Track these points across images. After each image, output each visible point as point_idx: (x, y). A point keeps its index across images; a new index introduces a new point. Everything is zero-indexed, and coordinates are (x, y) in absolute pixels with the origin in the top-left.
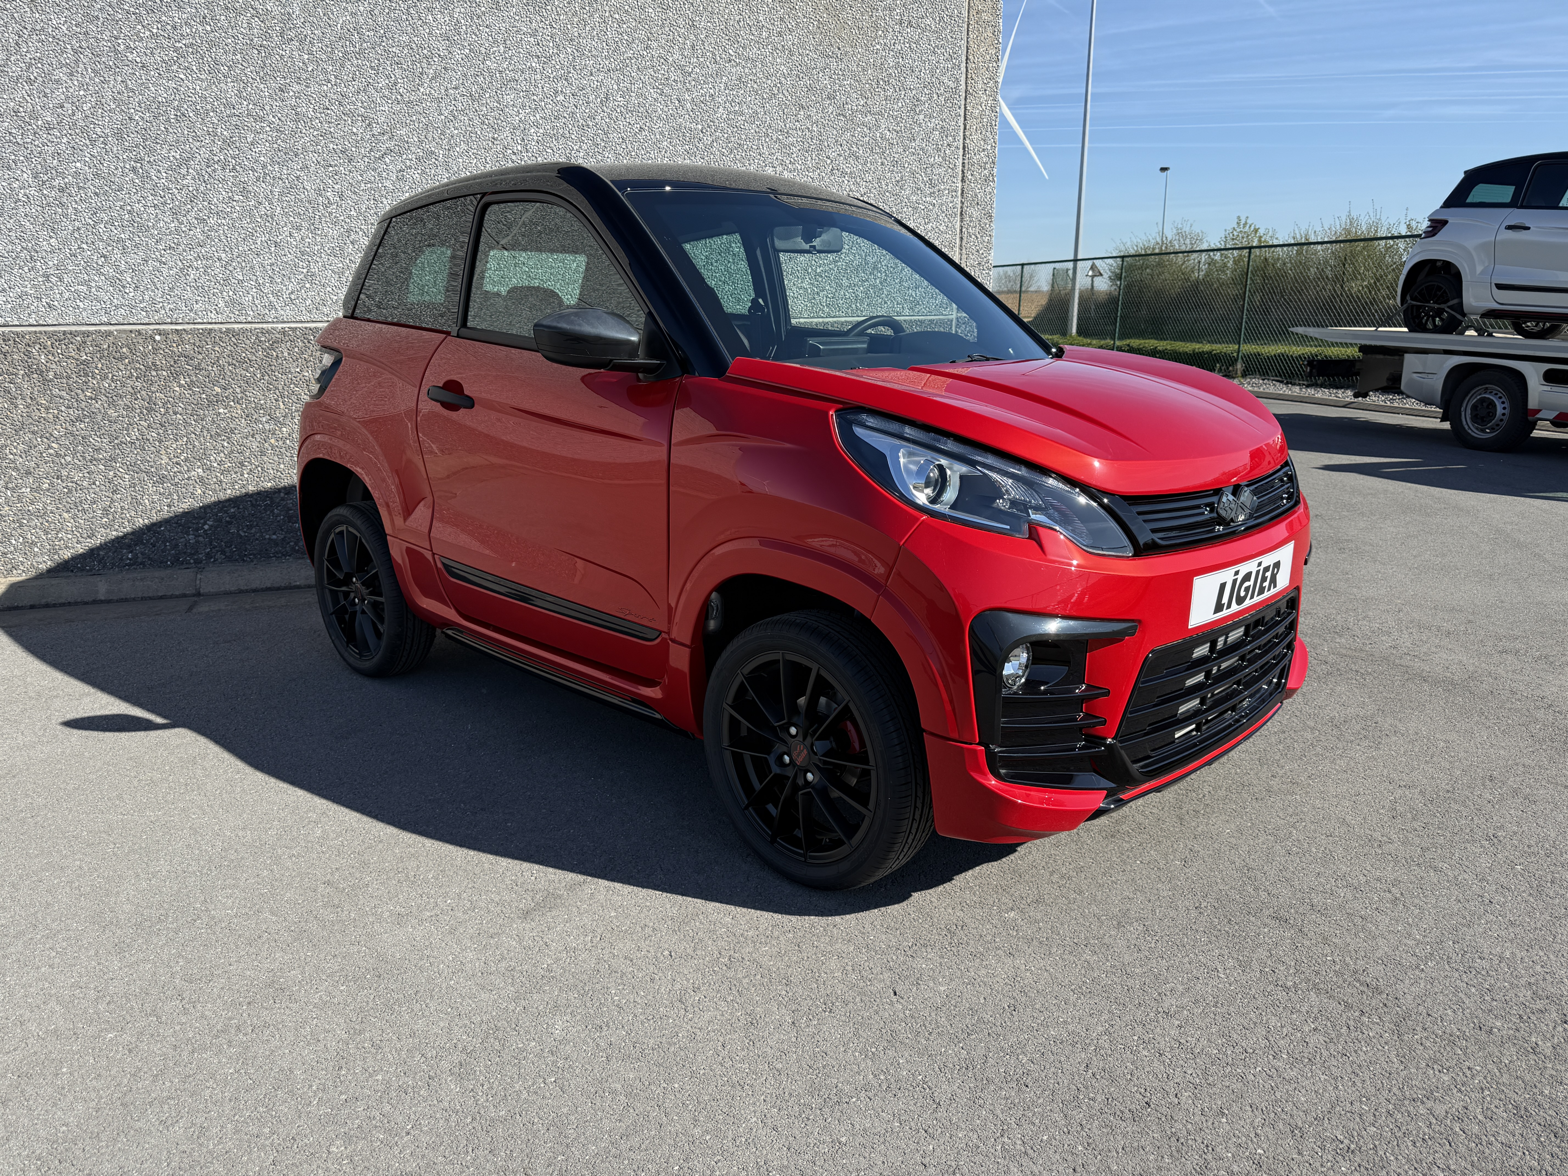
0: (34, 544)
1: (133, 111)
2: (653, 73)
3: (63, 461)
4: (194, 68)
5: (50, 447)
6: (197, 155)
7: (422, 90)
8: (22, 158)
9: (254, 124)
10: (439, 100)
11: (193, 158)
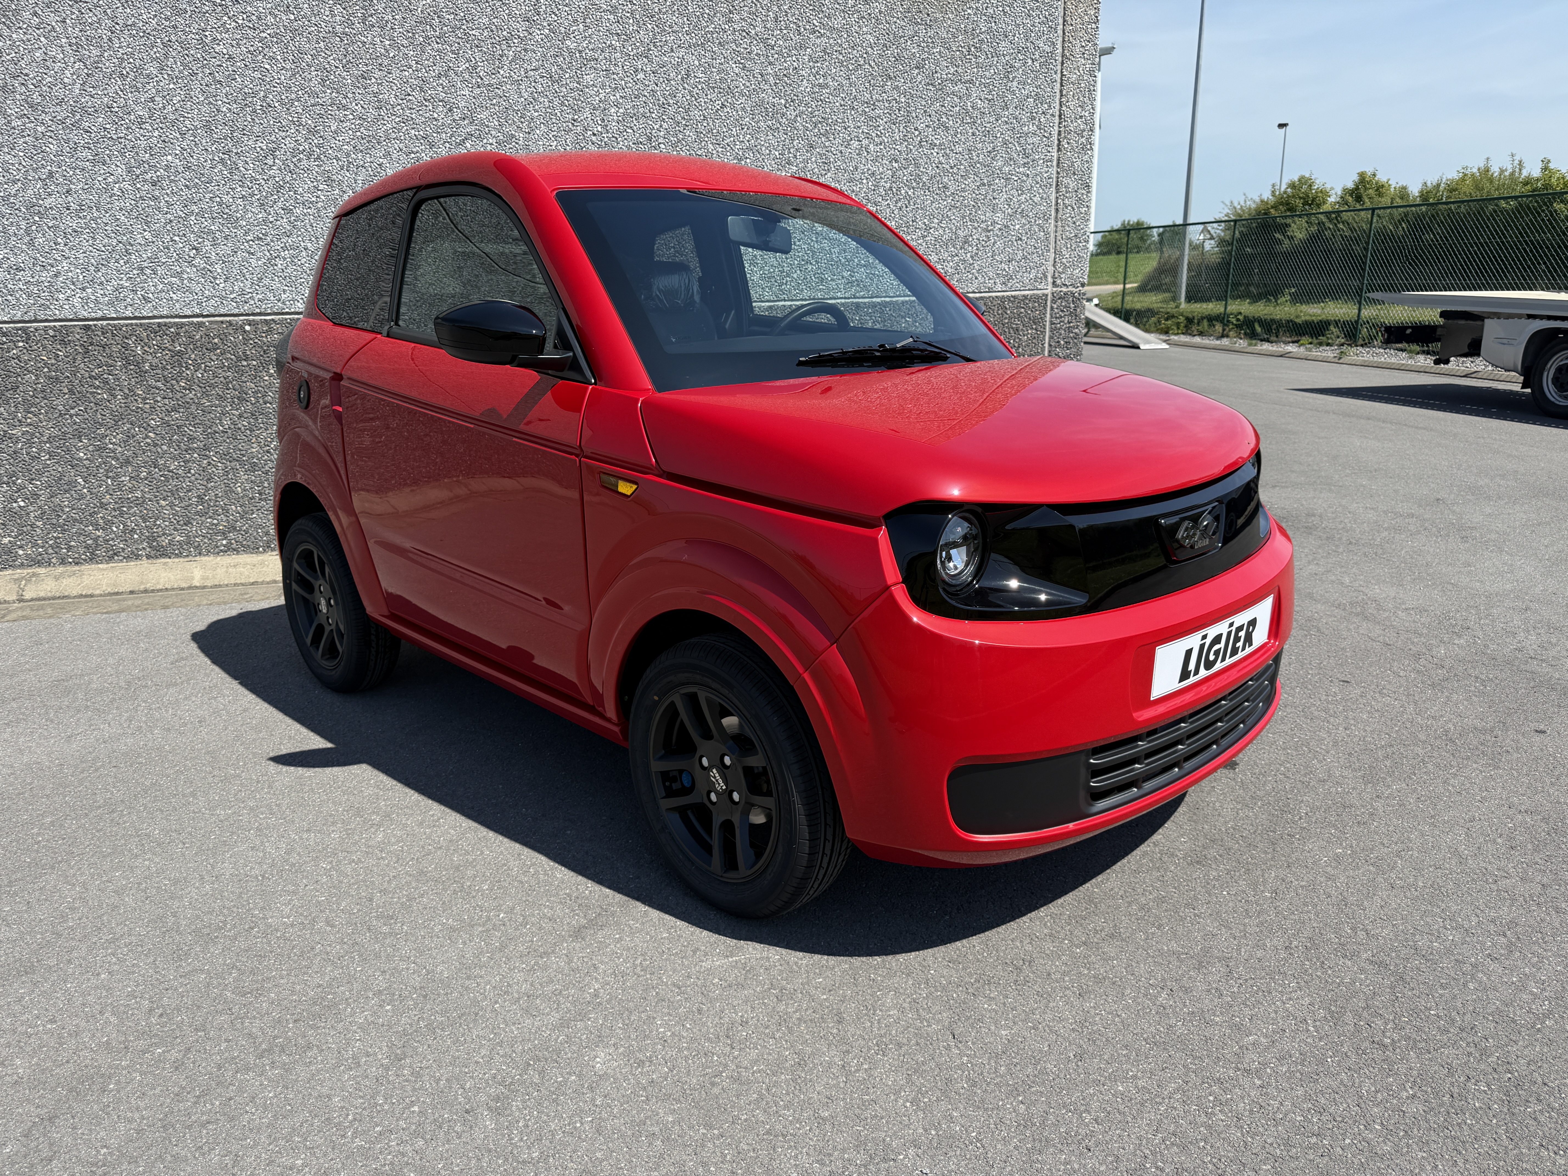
0: (133, 531)
1: (220, 102)
2: (734, 47)
3: (159, 450)
4: (279, 57)
5: (147, 437)
6: (283, 145)
7: (502, 72)
8: (116, 153)
9: (337, 113)
10: (518, 83)
11: (278, 148)
